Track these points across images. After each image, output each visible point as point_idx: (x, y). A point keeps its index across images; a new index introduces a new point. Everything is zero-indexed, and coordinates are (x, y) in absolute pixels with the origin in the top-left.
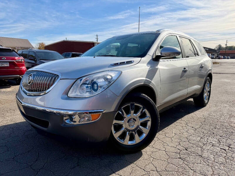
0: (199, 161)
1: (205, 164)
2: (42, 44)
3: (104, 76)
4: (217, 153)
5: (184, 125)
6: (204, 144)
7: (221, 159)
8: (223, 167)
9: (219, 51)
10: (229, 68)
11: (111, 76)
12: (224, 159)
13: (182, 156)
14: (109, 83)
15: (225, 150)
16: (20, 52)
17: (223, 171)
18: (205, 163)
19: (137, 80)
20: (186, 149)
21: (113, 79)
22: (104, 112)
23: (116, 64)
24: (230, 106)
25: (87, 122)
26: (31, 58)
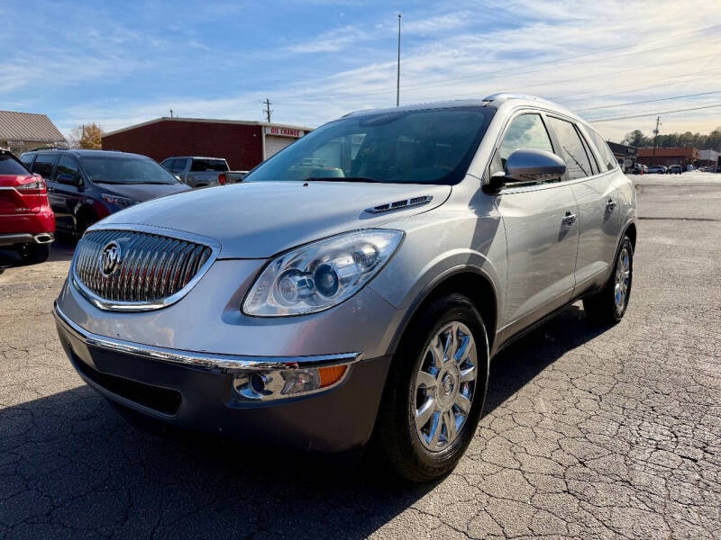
0: (625, 499)
1: (645, 507)
2: (92, 131)
3: (353, 247)
4: (674, 471)
5: (565, 386)
6: (630, 443)
7: (688, 491)
8: (696, 516)
9: (636, 151)
10: (669, 202)
11: (374, 247)
12: (697, 490)
13: (573, 485)
14: (368, 269)
15: (695, 461)
16: (25, 157)
17: (700, 528)
18: (643, 506)
19: (450, 257)
20: (580, 462)
21: (381, 255)
22: (358, 360)
23: (383, 209)
24: (687, 321)
25: (305, 393)
26: (68, 179)
